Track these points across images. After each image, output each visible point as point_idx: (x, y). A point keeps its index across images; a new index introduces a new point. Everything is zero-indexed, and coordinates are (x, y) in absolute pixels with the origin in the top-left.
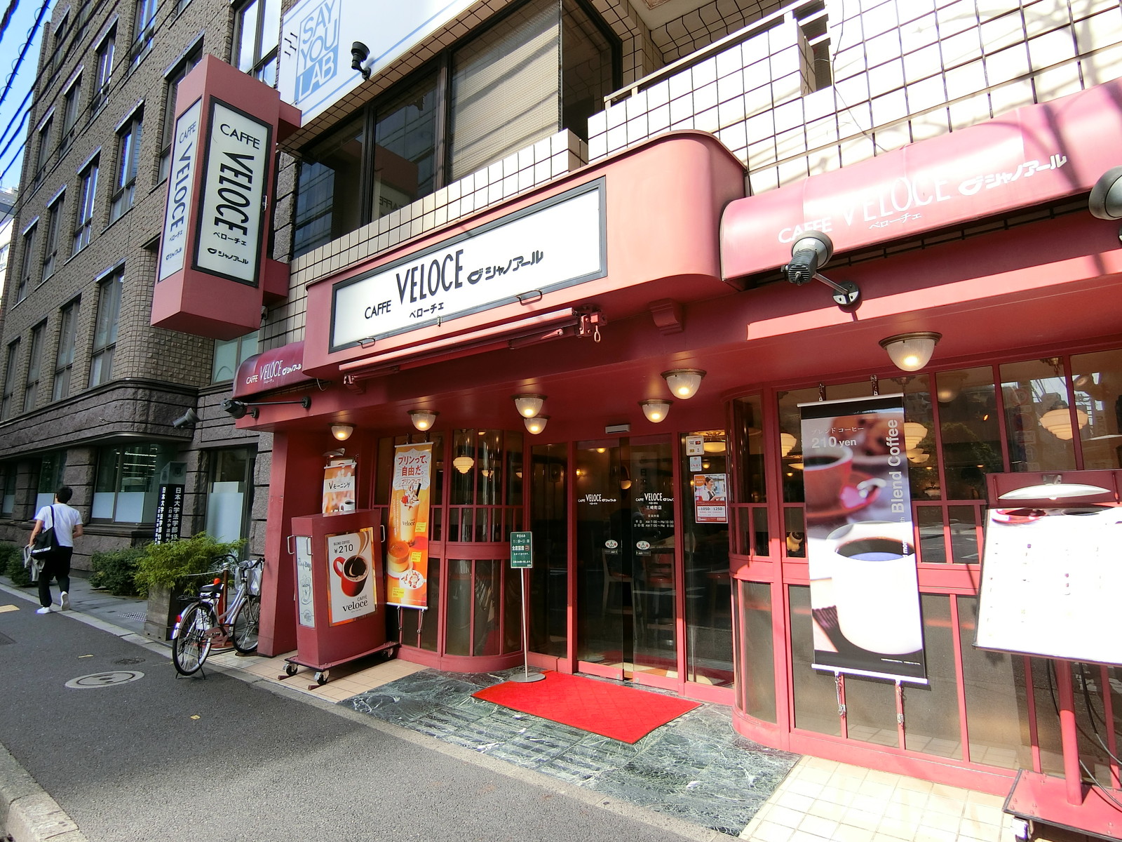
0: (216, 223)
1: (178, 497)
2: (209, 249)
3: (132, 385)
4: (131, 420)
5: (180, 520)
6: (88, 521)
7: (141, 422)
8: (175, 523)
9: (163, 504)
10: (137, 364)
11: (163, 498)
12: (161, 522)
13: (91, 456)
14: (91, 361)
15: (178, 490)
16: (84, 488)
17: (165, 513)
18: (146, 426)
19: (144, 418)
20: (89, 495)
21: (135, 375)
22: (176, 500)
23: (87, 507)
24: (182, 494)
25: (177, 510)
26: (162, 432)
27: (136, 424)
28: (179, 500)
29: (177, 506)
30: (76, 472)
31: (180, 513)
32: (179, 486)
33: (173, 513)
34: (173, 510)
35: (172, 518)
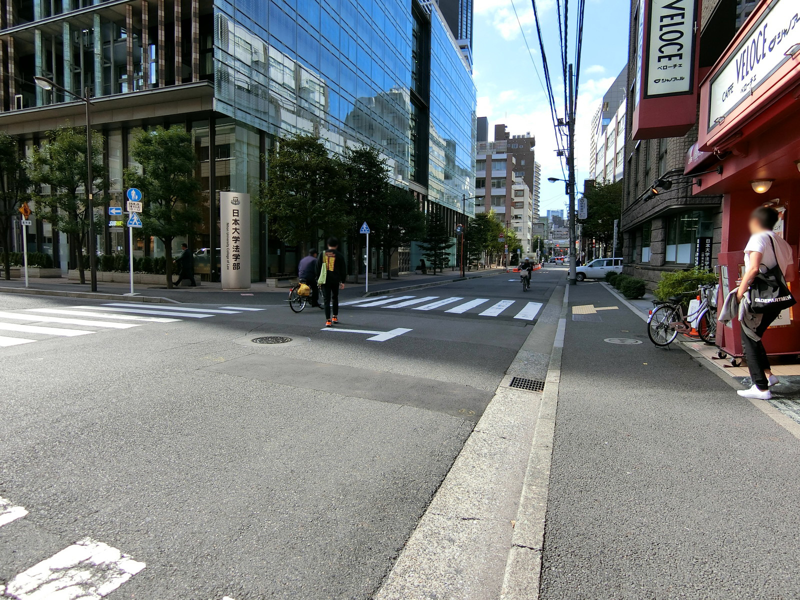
0: (659, 61)
1: (708, 246)
2: (655, 81)
3: (676, 174)
4: (676, 197)
5: (710, 261)
6: (663, 263)
7: (682, 198)
8: (707, 263)
9: (698, 251)
10: (678, 159)
11: (698, 247)
12: (697, 262)
13: (663, 223)
14: (659, 163)
15: (708, 241)
16: (660, 243)
17: (700, 257)
18: (686, 200)
19: (684, 194)
20: (663, 247)
21: (677, 167)
22: (707, 248)
23: (662, 255)
24: (711, 244)
25: (708, 254)
26: (697, 202)
27: (679, 199)
28: (709, 248)
29: (708, 252)
30: (657, 234)
31: (710, 256)
32: (708, 238)
33: (705, 256)
34: (705, 254)
35: (704, 260)
